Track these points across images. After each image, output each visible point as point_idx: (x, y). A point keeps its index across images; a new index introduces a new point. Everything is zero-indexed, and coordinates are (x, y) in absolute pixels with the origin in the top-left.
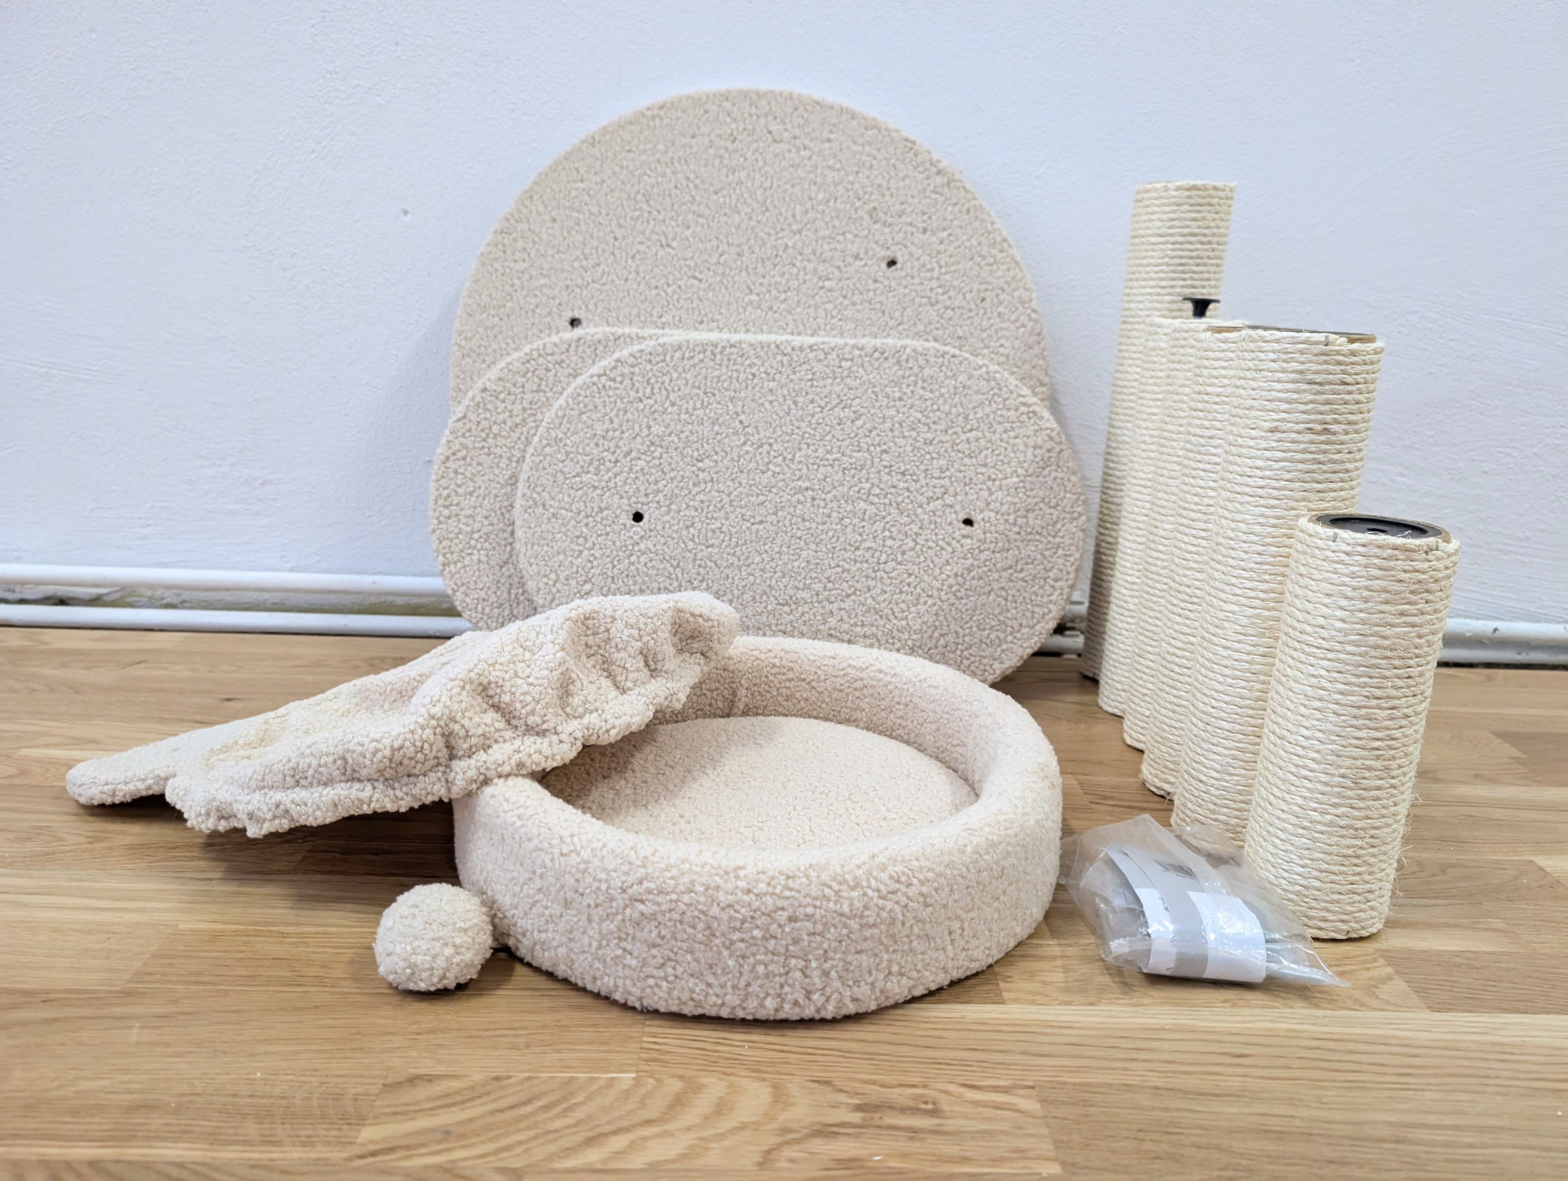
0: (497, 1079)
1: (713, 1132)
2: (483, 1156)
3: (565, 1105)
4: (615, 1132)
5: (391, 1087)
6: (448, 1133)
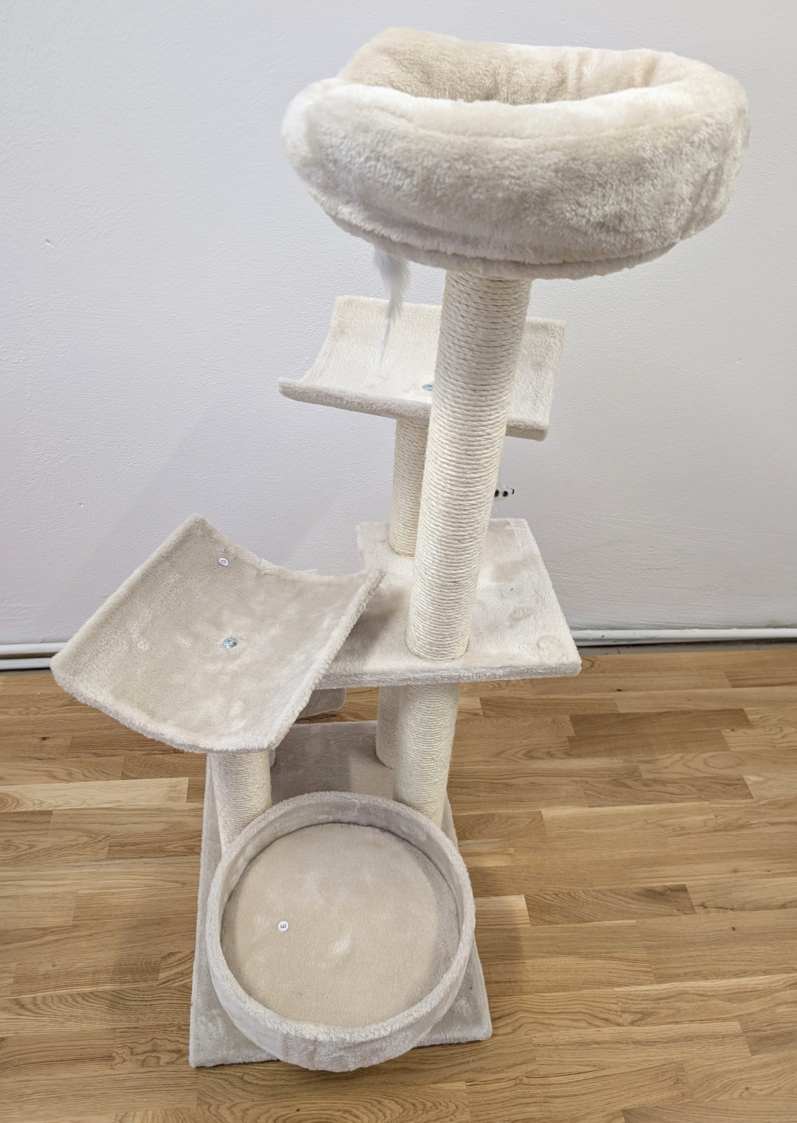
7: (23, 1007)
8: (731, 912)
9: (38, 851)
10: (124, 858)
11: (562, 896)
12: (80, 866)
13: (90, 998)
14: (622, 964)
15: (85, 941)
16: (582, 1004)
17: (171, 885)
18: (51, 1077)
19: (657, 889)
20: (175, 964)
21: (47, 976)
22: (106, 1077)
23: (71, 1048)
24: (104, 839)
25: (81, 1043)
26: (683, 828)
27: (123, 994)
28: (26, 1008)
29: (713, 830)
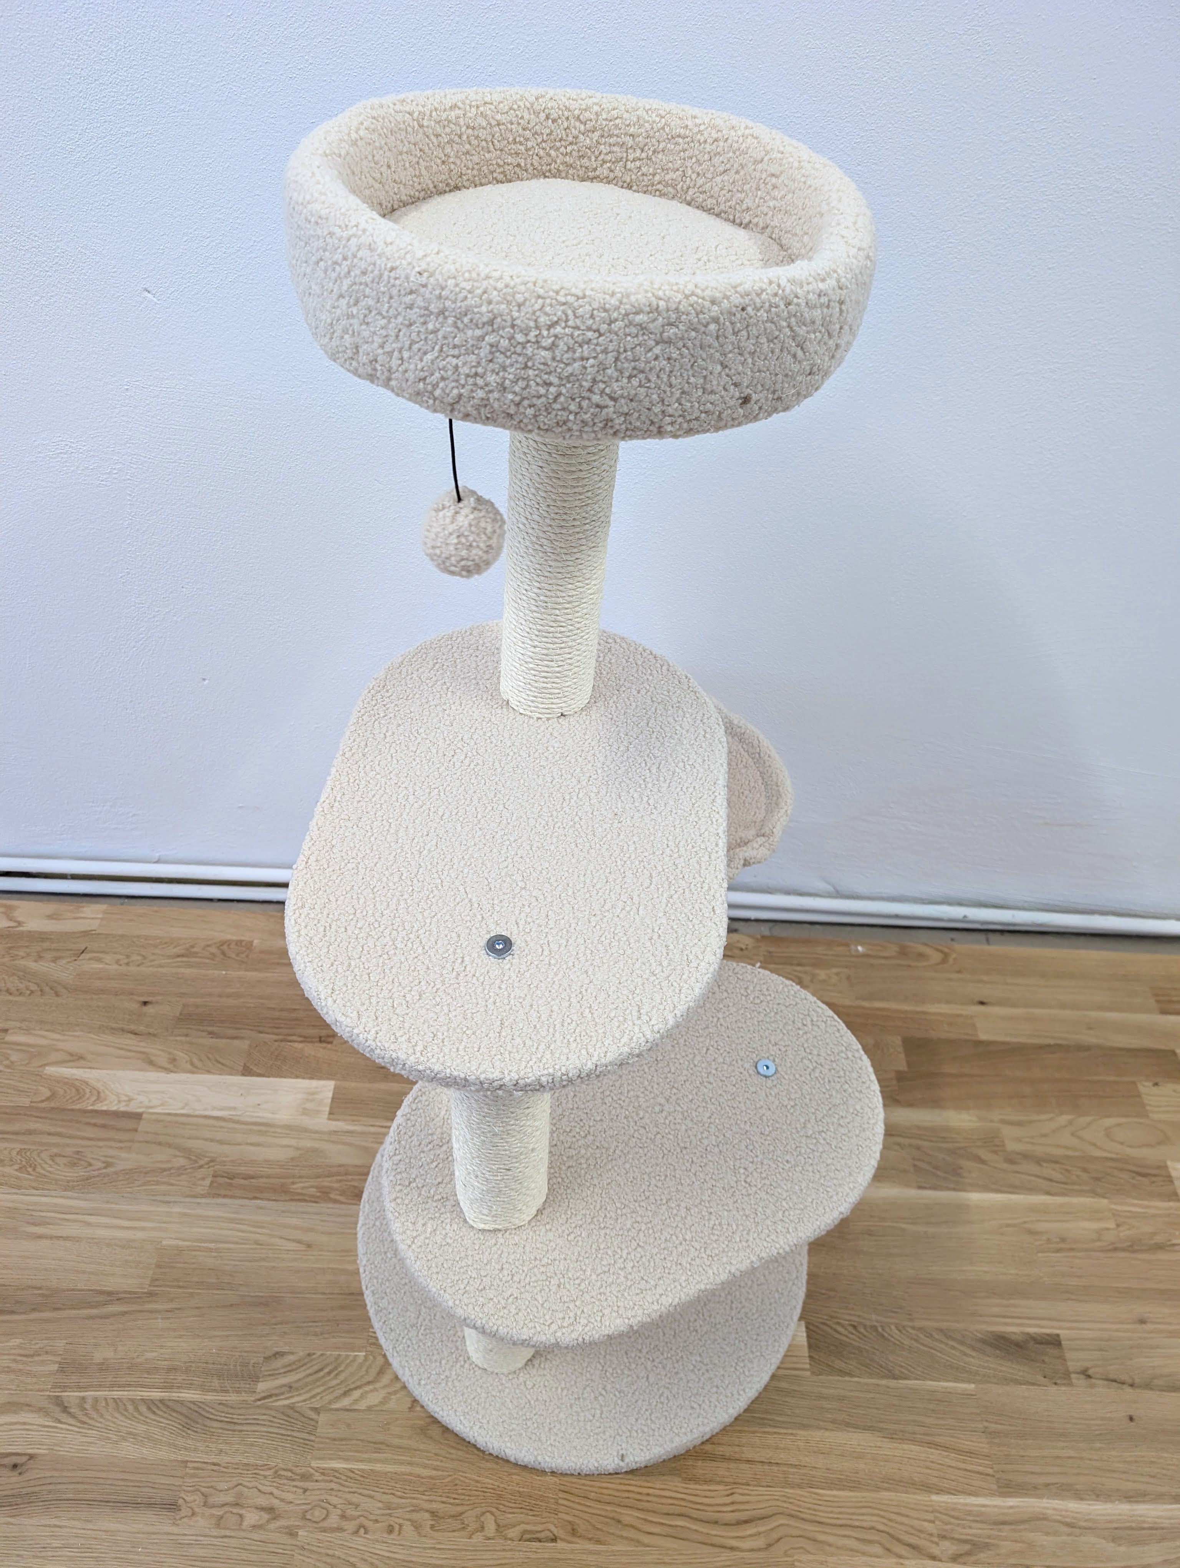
0: (309, 1355)
1: (393, 1389)
2: (304, 1401)
3: (336, 1372)
4: (356, 1388)
5: (267, 1359)
6: (291, 1387)
7: (65, 1409)
8: (1129, 1390)
9: (116, 1173)
10: (232, 1197)
11: (862, 1330)
12: (169, 1202)
13: (158, 1408)
14: (947, 1457)
15: (162, 1319)
16: (878, 1515)
17: (291, 1246)
18: (90, 1526)
19: (1013, 1337)
20: (282, 1371)
21: (103, 1367)
22: (165, 1537)
23: (122, 1483)
24: (207, 1164)
25: (137, 1477)
26: (1063, 1240)
27: (204, 1409)
28: (69, 1413)
29: (1110, 1247)
